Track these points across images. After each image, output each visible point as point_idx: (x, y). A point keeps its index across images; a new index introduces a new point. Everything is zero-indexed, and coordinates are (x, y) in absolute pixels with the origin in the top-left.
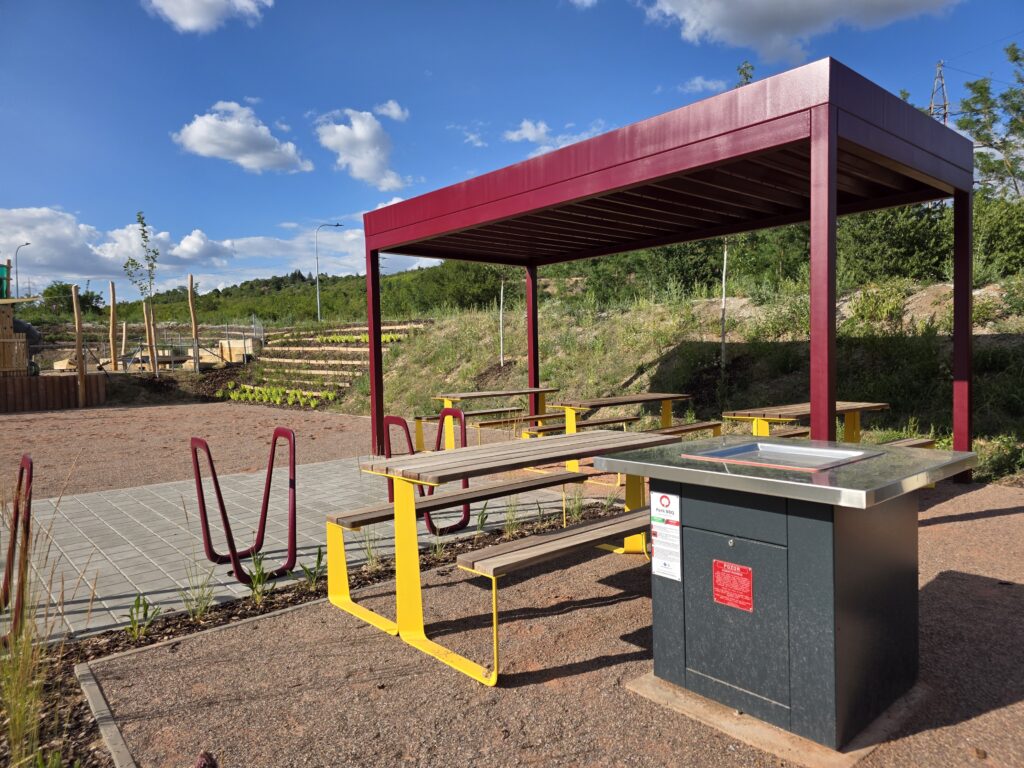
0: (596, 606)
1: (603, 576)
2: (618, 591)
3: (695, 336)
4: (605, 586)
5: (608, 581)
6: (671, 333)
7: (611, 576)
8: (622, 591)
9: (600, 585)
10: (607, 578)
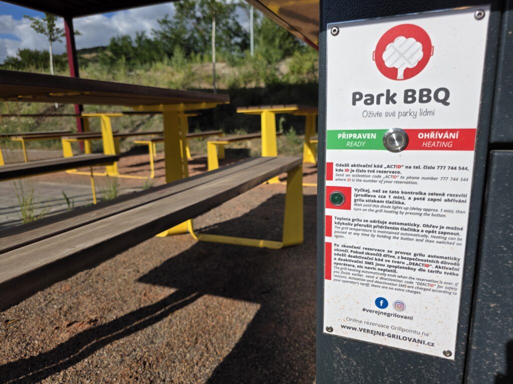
0: (137, 329)
1: (145, 269)
2: (168, 291)
3: (196, 85)
4: (148, 286)
5: (153, 278)
6: (179, 83)
7: (156, 268)
8: (172, 291)
9: (142, 286)
10: (151, 272)
